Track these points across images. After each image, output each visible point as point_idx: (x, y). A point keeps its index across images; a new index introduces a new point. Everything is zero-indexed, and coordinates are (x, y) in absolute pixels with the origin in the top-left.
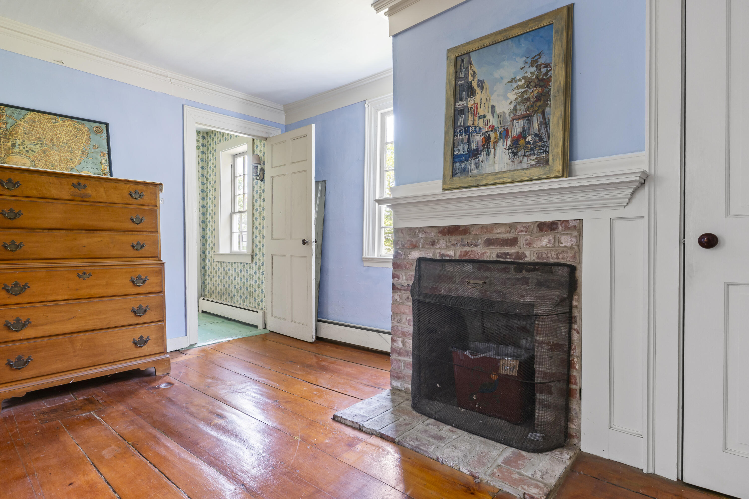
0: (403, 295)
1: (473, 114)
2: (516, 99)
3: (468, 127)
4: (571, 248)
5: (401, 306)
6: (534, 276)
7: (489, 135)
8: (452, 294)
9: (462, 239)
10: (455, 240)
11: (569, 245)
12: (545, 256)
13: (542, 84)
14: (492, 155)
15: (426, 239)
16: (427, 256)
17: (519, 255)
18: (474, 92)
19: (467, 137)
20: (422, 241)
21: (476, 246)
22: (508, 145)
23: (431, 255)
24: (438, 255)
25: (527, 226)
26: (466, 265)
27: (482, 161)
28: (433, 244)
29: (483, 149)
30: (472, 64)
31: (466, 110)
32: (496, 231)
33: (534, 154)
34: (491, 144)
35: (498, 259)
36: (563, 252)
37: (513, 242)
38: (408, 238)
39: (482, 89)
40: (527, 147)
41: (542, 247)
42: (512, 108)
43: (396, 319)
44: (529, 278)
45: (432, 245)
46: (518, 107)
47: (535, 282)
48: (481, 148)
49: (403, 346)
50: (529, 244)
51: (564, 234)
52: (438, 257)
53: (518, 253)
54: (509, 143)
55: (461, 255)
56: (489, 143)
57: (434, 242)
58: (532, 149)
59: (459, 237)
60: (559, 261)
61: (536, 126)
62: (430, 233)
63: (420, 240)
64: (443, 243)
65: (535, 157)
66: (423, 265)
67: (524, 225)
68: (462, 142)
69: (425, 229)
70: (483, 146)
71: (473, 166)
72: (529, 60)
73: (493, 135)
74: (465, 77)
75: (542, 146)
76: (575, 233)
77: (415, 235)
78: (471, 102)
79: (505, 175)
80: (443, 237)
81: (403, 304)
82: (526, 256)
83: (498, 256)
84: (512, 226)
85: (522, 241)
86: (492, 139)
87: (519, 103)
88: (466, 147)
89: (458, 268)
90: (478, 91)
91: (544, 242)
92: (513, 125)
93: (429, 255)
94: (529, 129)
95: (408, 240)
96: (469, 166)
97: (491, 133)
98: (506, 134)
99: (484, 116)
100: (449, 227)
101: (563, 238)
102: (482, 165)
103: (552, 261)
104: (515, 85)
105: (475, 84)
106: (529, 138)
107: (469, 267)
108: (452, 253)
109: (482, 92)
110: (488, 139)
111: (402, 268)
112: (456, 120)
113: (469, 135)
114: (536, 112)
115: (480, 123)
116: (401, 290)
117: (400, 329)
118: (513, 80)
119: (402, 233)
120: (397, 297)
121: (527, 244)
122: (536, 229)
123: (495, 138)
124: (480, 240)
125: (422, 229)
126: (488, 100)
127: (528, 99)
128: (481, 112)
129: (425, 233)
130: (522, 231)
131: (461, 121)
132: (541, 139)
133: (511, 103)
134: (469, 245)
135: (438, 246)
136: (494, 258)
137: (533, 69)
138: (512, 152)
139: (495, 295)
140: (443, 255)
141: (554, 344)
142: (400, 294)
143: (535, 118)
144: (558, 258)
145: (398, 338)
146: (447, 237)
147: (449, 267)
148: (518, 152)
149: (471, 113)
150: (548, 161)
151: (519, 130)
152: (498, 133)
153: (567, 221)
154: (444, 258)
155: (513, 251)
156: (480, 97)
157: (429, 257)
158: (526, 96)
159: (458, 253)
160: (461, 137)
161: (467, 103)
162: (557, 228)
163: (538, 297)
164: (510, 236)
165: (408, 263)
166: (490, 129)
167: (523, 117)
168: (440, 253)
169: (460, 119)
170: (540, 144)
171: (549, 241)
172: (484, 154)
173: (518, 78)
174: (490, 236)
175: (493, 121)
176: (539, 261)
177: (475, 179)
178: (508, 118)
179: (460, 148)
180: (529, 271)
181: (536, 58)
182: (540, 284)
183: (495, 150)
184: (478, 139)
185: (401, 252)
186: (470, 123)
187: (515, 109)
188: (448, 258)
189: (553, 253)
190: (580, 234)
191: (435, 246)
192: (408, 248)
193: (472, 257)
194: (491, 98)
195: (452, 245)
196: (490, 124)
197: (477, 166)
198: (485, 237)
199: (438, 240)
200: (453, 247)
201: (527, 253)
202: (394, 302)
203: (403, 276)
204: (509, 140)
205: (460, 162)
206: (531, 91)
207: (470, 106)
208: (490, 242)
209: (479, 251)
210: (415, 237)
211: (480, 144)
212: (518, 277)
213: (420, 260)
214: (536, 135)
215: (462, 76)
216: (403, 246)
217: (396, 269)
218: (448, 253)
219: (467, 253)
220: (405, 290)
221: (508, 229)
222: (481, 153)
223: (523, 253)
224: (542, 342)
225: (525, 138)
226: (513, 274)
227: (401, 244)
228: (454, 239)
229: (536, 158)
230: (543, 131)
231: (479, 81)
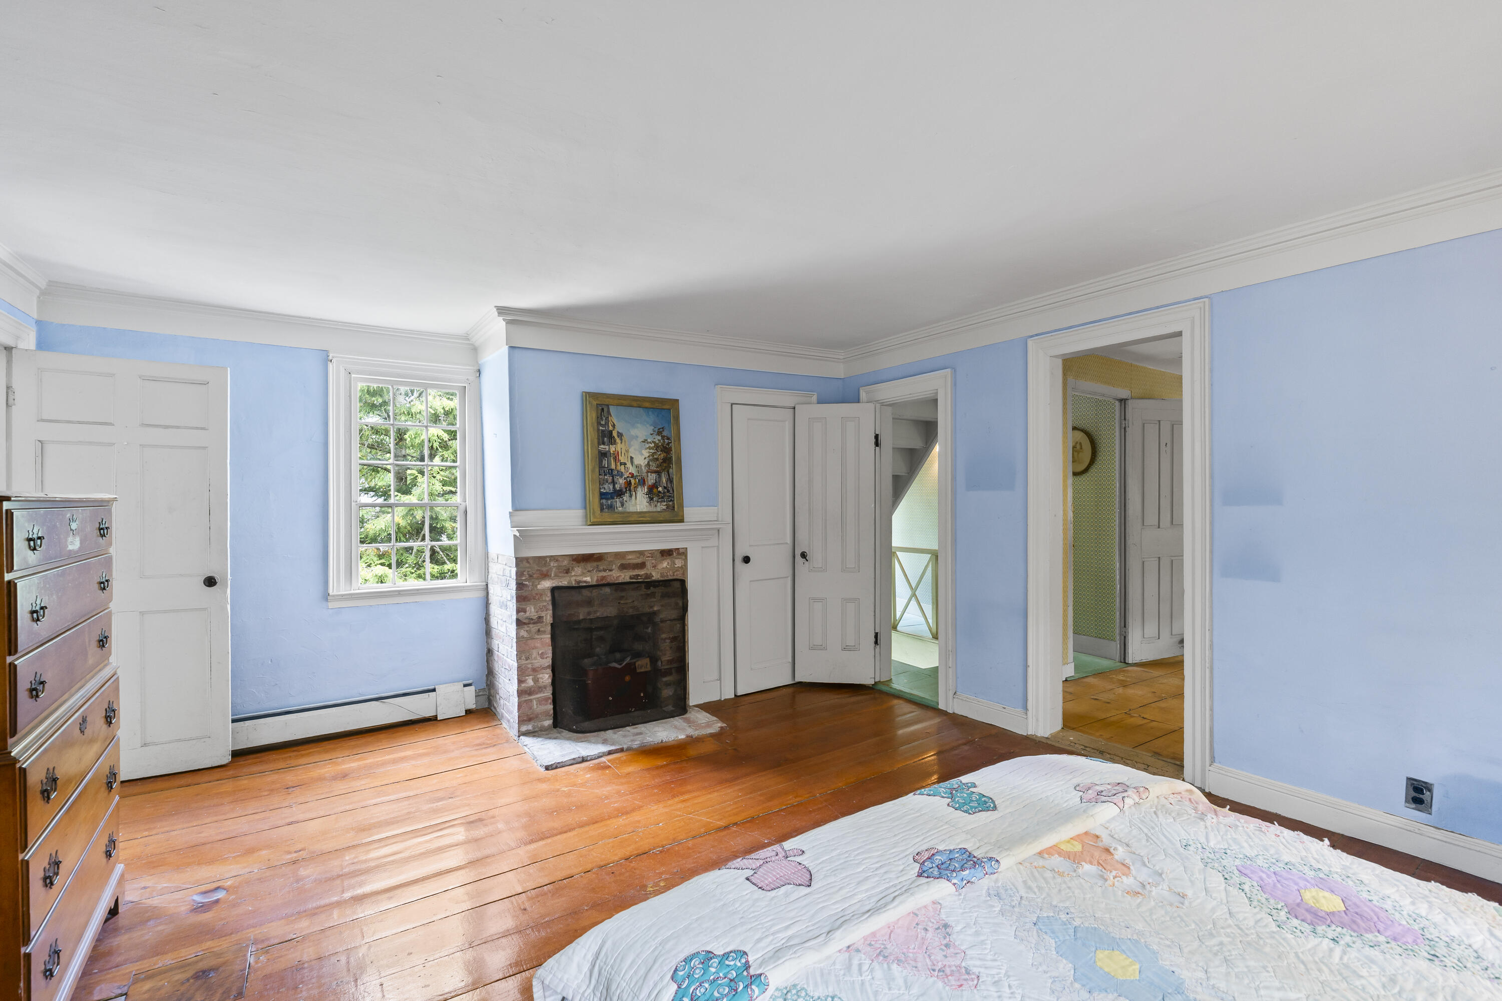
0: (532, 629)
1: (615, 459)
2: (649, 457)
3: (612, 470)
4: (682, 567)
5: (530, 642)
6: (659, 591)
7: (630, 480)
8: (591, 617)
9: (598, 566)
10: (591, 567)
11: (680, 566)
12: (665, 574)
13: (666, 451)
14: (633, 497)
15: (558, 567)
16: (560, 584)
17: (648, 576)
18: (615, 441)
19: (611, 478)
20: (554, 569)
21: (611, 570)
22: (646, 491)
23: (566, 583)
24: (573, 583)
25: (652, 553)
26: (603, 588)
27: (626, 501)
28: (567, 571)
29: (626, 490)
30: (611, 416)
31: (608, 454)
32: (628, 558)
33: (664, 501)
34: (632, 487)
35: (631, 581)
36: (676, 571)
37: (642, 565)
38: (536, 568)
39: (621, 440)
40: (659, 496)
41: (664, 568)
42: (646, 463)
43: (523, 657)
44: (655, 592)
45: (567, 573)
46: (651, 463)
47: (660, 594)
48: (624, 490)
49: (535, 683)
50: (654, 567)
51: (676, 558)
52: (574, 584)
53: (647, 574)
54: (646, 490)
55: (597, 580)
56: (630, 487)
57: (569, 569)
58: (662, 498)
59: (595, 564)
60: (674, 577)
61: (664, 480)
62: (563, 561)
63: (551, 569)
64: (578, 570)
65: (665, 503)
66: (556, 595)
67: (650, 552)
68: (607, 482)
69: (556, 558)
70: (626, 488)
71: (619, 504)
72: (656, 430)
73: (633, 481)
74: (605, 424)
75: (670, 496)
76: (684, 557)
77: (545, 564)
78: (612, 449)
79: (647, 515)
80: (578, 564)
81: (532, 639)
82: (653, 576)
83: (631, 578)
84: (641, 553)
85: (648, 564)
86: (633, 484)
87: (651, 460)
88: (611, 487)
89: (595, 592)
90: (618, 440)
91: (665, 564)
92: (648, 476)
93: (564, 583)
94: (660, 481)
95: (537, 570)
96: (615, 503)
97: (631, 479)
98: (643, 482)
99: (625, 464)
100: (583, 555)
101: (677, 561)
102: (626, 505)
103: (670, 578)
104: (647, 446)
105: (615, 434)
106: (660, 489)
107: (607, 590)
108: (588, 579)
109: (621, 443)
110: (629, 483)
111: (529, 600)
112: (601, 462)
113: (613, 477)
114: (664, 470)
115: (622, 468)
116: (529, 624)
117: (530, 666)
118: (645, 441)
119: (528, 562)
120: (523, 633)
121: (653, 567)
122: (659, 555)
123: (635, 484)
124: (614, 566)
125: (553, 558)
126: (627, 451)
127: (657, 459)
128: (622, 459)
129: (557, 561)
130: (649, 557)
131: (605, 463)
132: (668, 491)
133: (645, 458)
134: (605, 570)
135: (573, 574)
136: (628, 579)
137: (660, 438)
138: (649, 497)
139: (631, 610)
140: (580, 582)
141: (673, 638)
142: (528, 629)
143: (663, 474)
144: (674, 575)
145: (527, 677)
146: (582, 564)
147: (586, 592)
148: (653, 498)
149: (613, 458)
150: (674, 507)
151: (652, 481)
152: (637, 480)
153: (678, 549)
154: (581, 584)
155: (643, 573)
156: (619, 447)
157: (563, 585)
158: (655, 457)
159: (595, 579)
160: (606, 477)
161: (609, 449)
162: (673, 554)
163: (662, 606)
164: (639, 561)
165: (537, 594)
166: (630, 476)
167: (655, 472)
168: (575, 580)
169: (604, 461)
170: (668, 494)
171: (668, 563)
172: (627, 495)
173: (649, 441)
174: (624, 562)
175: (632, 470)
176: (662, 579)
177: (622, 515)
178: (644, 470)
179: (606, 486)
180: (655, 587)
181: (661, 430)
182: (664, 596)
183: (636, 493)
184: (621, 481)
185: (527, 583)
186: (613, 467)
187: (648, 465)
188: (585, 584)
189: (671, 572)
190: (686, 556)
191: (569, 574)
192: (537, 578)
193: (609, 580)
194: (630, 450)
195: (588, 571)
196: (630, 471)
197: (622, 505)
198: (619, 563)
199: (573, 568)
200: (589, 573)
201: (654, 574)
202: (519, 640)
203: (531, 609)
204: (646, 487)
205: (607, 499)
206: (659, 453)
207: (612, 452)
208: (623, 567)
209: (614, 575)
210: (545, 566)
211: (623, 486)
212: (649, 592)
213: (554, 590)
214: (665, 488)
215: (603, 423)
216: (531, 576)
217: (521, 602)
218: (585, 579)
219: (603, 578)
220: (534, 623)
221: (638, 555)
222: (624, 494)
223: (651, 574)
224: (666, 639)
225: (657, 488)
226: (643, 591)
227: (529, 575)
228: (589, 566)
229: (666, 505)
230: (669, 485)
231: (618, 432)
